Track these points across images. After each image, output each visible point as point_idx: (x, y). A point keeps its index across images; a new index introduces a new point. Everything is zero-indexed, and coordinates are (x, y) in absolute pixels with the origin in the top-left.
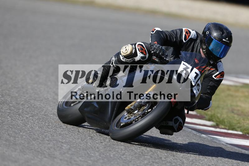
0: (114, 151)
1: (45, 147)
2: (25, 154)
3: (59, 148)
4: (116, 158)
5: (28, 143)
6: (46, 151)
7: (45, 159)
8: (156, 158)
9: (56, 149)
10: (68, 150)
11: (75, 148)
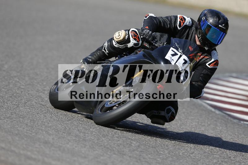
0: (184, 150)
1: (114, 144)
2: (94, 150)
3: (128, 145)
4: (185, 156)
5: (98, 139)
6: (115, 148)
7: (114, 155)
8: (224, 157)
9: (125, 146)
10: (137, 147)
11: (145, 145)
